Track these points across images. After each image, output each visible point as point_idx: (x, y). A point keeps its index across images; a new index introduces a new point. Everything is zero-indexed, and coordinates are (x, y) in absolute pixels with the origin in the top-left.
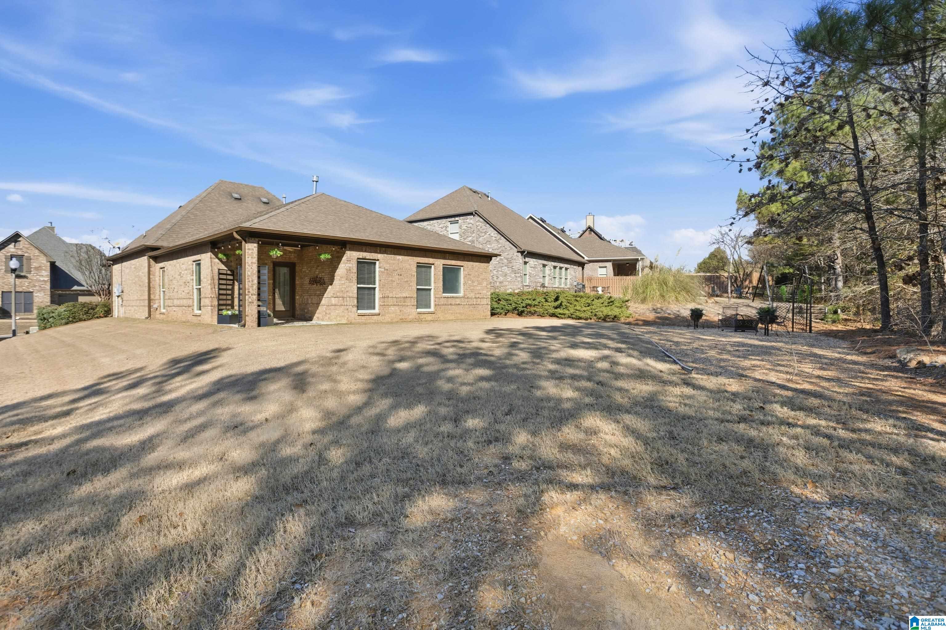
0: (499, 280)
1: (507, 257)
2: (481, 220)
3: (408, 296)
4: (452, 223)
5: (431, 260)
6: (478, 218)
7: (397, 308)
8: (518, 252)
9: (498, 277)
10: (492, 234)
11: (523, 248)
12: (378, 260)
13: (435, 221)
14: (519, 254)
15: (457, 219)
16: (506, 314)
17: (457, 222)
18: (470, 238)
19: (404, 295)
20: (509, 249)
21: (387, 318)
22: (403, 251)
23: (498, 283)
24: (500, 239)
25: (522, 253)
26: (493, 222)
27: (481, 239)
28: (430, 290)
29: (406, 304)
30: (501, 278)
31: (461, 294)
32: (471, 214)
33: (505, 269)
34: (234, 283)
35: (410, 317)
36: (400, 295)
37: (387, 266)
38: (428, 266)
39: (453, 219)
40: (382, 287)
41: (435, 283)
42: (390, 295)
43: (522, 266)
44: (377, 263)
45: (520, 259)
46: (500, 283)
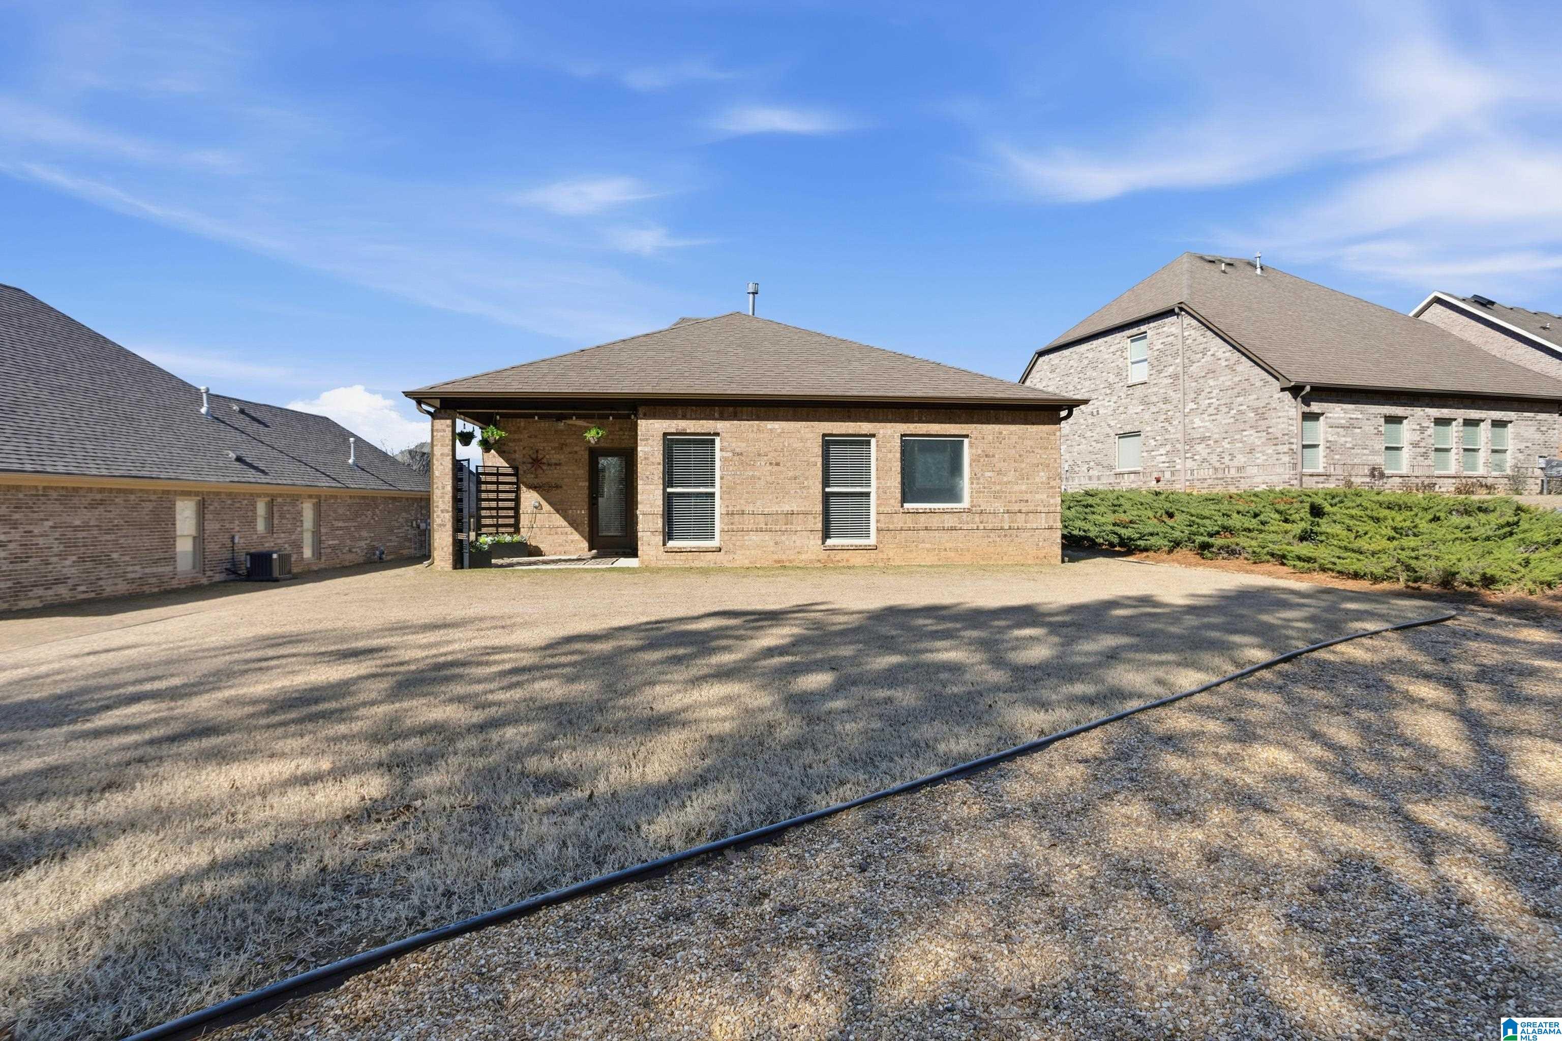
0: (1236, 463)
1: (1256, 404)
2: (1194, 323)
3: (795, 509)
4: (1134, 339)
5: (865, 427)
6: (1188, 320)
7: (767, 536)
8: (1283, 390)
9: (1233, 457)
10: (1220, 354)
11: (1296, 378)
12: (717, 434)
13: (1101, 341)
14: (1287, 395)
15: (1143, 328)
16: (1170, 551)
17: (1143, 336)
18: (1171, 369)
19: (787, 508)
20: (1259, 384)
21: (741, 559)
22: (782, 410)
23: (1233, 471)
24: (1238, 362)
25: (1295, 390)
26: (1220, 323)
27: (1194, 369)
28: (867, 495)
29: (793, 528)
30: (1241, 459)
31: (966, 503)
32: (1169, 313)
33: (1252, 437)
34: (518, 488)
35: (803, 557)
36: (775, 509)
37: (740, 446)
38: (863, 441)
39: (1135, 331)
40: (727, 491)
41: (878, 478)
42: (749, 508)
43: (1296, 425)
44: (718, 440)
45: (1291, 408)
46: (1239, 469)
